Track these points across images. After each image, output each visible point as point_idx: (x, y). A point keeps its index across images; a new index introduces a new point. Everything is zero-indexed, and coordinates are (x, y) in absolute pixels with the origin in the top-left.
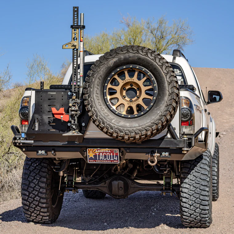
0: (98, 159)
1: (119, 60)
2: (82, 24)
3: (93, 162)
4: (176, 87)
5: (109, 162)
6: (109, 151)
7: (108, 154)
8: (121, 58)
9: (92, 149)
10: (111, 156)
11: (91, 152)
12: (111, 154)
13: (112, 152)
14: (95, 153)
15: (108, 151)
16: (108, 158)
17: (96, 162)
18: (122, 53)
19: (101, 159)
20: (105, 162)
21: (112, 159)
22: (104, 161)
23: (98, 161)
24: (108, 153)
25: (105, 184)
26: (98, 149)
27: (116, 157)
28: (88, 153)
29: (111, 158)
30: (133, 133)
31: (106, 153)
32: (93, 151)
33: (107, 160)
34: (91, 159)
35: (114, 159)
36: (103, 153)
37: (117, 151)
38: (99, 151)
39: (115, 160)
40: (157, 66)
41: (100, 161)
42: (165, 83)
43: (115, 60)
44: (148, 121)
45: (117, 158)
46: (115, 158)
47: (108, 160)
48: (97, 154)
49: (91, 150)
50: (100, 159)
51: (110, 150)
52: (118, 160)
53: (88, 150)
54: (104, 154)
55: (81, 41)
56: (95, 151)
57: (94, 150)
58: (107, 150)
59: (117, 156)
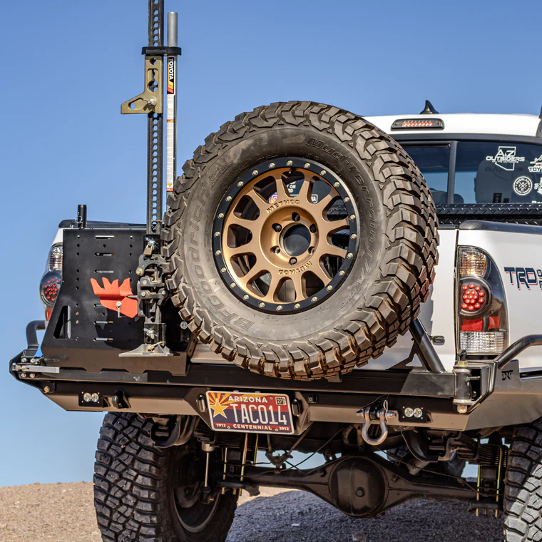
0: (237, 421)
1: (254, 145)
2: (172, 44)
3: (226, 428)
4: (409, 223)
5: (266, 430)
6: (265, 400)
7: (262, 409)
8: (261, 139)
9: (219, 393)
10: (269, 412)
11: (217, 400)
12: (271, 408)
13: (271, 402)
14: (229, 405)
15: (262, 398)
16: (264, 420)
17: (232, 428)
18: (265, 124)
19: (246, 420)
20: (255, 430)
21: (273, 422)
22: (255, 427)
23: (238, 426)
24: (262, 404)
25: (323, 476)
26: (236, 392)
27: (284, 416)
28: (209, 403)
29: (270, 419)
30: (284, 356)
31: (258, 404)
32: (221, 398)
33: (260, 424)
34: (219, 419)
35: (280, 421)
36: (248, 404)
37: (285, 399)
38: (237, 399)
39: (282, 424)
40: (359, 160)
41: (243, 426)
42: (377, 211)
43: (244, 144)
44: (327, 323)
45: (288, 419)
46: (282, 419)
47: (264, 425)
48: (234, 406)
49: (216, 395)
50: (243, 422)
51: (267, 398)
52: (288, 424)
53: (210, 395)
54: (252, 408)
55: (169, 93)
56: (227, 400)
57: (224, 394)
58: (257, 397)
59: (284, 412)
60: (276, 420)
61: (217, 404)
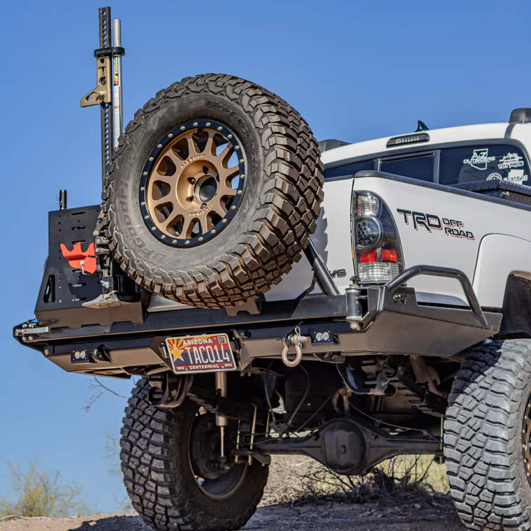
0: (192, 363)
3: (185, 370)
5: (215, 368)
6: (210, 341)
7: (209, 349)
9: (175, 339)
10: (215, 351)
11: (175, 345)
12: (216, 347)
13: (215, 342)
14: (183, 349)
15: (208, 339)
16: (212, 359)
17: (189, 370)
19: (198, 361)
20: (207, 369)
21: (219, 361)
22: (206, 367)
23: (194, 367)
24: (208, 344)
26: (188, 336)
27: (227, 354)
29: (217, 359)
31: (205, 345)
32: (177, 343)
33: (209, 363)
34: (178, 363)
35: (224, 358)
36: (198, 346)
37: (225, 338)
38: (190, 342)
39: (226, 361)
41: (197, 367)
45: (230, 356)
46: (225, 356)
47: (213, 364)
48: (188, 349)
49: (173, 340)
50: (197, 363)
51: (212, 338)
52: (231, 361)
53: (168, 341)
54: (202, 349)
57: (179, 340)
58: (204, 338)
59: (227, 350)
60: (221, 358)
61: (175, 349)
